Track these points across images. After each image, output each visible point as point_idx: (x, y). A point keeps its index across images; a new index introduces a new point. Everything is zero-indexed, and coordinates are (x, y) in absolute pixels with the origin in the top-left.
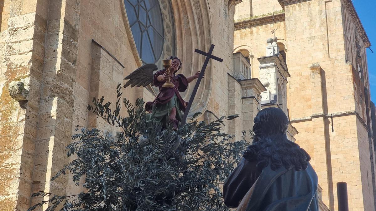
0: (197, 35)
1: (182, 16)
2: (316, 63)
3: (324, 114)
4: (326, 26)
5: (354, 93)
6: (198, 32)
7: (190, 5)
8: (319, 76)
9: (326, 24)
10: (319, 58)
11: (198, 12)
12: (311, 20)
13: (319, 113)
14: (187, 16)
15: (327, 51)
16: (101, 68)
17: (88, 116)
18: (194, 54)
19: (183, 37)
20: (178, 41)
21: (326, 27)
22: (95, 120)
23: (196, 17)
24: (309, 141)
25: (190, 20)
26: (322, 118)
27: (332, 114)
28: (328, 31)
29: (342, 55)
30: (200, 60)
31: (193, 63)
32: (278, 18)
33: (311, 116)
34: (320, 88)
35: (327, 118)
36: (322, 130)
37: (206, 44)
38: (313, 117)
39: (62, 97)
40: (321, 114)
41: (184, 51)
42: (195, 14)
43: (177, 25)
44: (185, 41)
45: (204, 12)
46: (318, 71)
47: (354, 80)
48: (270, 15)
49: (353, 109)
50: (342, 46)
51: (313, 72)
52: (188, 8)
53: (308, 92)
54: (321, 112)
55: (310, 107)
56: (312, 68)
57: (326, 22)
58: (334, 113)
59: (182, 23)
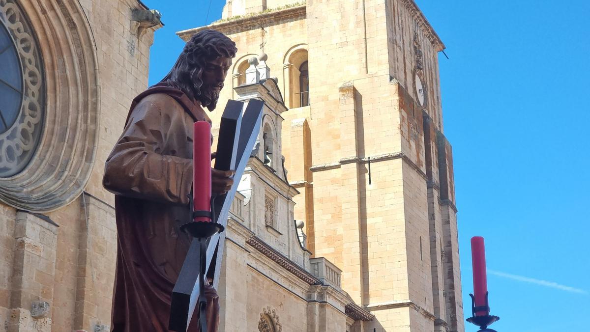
0: (77, 85)
1: (55, 58)
2: (350, 82)
3: (357, 158)
4: (363, 26)
5: (401, 126)
6: (79, 82)
7: (68, 43)
8: (352, 100)
9: (363, 23)
10: (353, 75)
11: (79, 50)
12: (343, 17)
13: (351, 156)
14: (63, 59)
15: (365, 64)
18: (71, 113)
19: (58, 89)
20: (50, 95)
21: (363, 28)
23: (76, 60)
24: (336, 197)
25: (67, 65)
26: (355, 165)
27: (369, 158)
28: (366, 34)
29: (384, 70)
30: (79, 121)
31: (69, 127)
32: (300, 13)
33: (339, 161)
34: (353, 119)
35: (361, 163)
36: (354, 181)
37: (90, 98)
38: (343, 162)
40: (353, 158)
41: (58, 109)
42: (74, 55)
43: (48, 71)
44: (61, 95)
45: (87, 51)
46: (351, 94)
47: (402, 106)
48: (289, 9)
49: (398, 150)
50: (385, 57)
51: (344, 95)
52: (63, 46)
53: (336, 125)
54: (353, 155)
55: (338, 147)
56: (342, 90)
57: (363, 20)
58: (372, 157)
59: (56, 68)
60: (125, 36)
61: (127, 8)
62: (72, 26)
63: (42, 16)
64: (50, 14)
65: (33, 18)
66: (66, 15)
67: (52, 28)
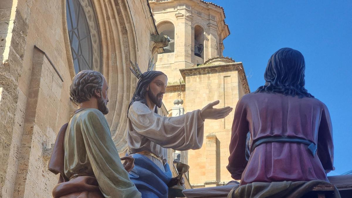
0: (123, 73)
1: (110, 53)
2: (213, 133)
3: (216, 181)
4: (223, 98)
6: (125, 71)
7: (120, 43)
8: (215, 145)
9: (223, 97)
10: (215, 129)
11: (126, 50)
12: (210, 92)
13: (212, 180)
14: (116, 54)
15: (224, 123)
16: (42, 75)
17: (25, 123)
18: (119, 91)
19: (110, 74)
21: (224, 100)
22: (32, 127)
23: (124, 56)
25: (118, 60)
26: (215, 186)
27: (224, 183)
28: (225, 104)
30: (124, 98)
31: (118, 100)
32: (178, 88)
33: (205, 182)
34: (215, 156)
37: (131, 83)
38: (207, 184)
39: (7, 90)
40: (214, 182)
42: (123, 52)
43: (104, 60)
44: (111, 78)
45: (132, 51)
46: (214, 141)
48: (171, 85)
51: (209, 141)
52: (117, 46)
53: (203, 159)
54: (214, 179)
55: (204, 174)
56: (208, 137)
57: (224, 95)
58: (226, 182)
59: (110, 59)
60: (147, 50)
61: (149, 32)
62: (125, 31)
63: (106, 22)
64: (112, 21)
65: (101, 21)
66: (122, 24)
67: (111, 31)
